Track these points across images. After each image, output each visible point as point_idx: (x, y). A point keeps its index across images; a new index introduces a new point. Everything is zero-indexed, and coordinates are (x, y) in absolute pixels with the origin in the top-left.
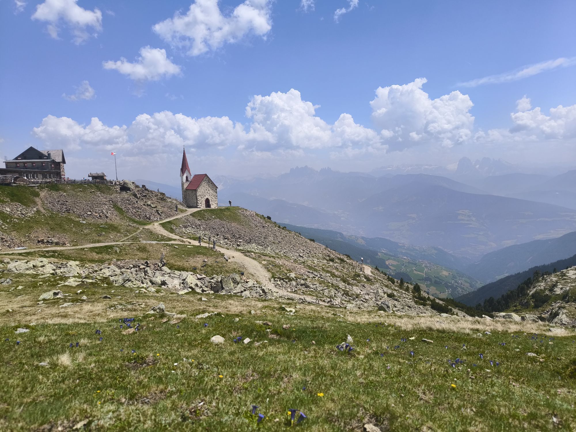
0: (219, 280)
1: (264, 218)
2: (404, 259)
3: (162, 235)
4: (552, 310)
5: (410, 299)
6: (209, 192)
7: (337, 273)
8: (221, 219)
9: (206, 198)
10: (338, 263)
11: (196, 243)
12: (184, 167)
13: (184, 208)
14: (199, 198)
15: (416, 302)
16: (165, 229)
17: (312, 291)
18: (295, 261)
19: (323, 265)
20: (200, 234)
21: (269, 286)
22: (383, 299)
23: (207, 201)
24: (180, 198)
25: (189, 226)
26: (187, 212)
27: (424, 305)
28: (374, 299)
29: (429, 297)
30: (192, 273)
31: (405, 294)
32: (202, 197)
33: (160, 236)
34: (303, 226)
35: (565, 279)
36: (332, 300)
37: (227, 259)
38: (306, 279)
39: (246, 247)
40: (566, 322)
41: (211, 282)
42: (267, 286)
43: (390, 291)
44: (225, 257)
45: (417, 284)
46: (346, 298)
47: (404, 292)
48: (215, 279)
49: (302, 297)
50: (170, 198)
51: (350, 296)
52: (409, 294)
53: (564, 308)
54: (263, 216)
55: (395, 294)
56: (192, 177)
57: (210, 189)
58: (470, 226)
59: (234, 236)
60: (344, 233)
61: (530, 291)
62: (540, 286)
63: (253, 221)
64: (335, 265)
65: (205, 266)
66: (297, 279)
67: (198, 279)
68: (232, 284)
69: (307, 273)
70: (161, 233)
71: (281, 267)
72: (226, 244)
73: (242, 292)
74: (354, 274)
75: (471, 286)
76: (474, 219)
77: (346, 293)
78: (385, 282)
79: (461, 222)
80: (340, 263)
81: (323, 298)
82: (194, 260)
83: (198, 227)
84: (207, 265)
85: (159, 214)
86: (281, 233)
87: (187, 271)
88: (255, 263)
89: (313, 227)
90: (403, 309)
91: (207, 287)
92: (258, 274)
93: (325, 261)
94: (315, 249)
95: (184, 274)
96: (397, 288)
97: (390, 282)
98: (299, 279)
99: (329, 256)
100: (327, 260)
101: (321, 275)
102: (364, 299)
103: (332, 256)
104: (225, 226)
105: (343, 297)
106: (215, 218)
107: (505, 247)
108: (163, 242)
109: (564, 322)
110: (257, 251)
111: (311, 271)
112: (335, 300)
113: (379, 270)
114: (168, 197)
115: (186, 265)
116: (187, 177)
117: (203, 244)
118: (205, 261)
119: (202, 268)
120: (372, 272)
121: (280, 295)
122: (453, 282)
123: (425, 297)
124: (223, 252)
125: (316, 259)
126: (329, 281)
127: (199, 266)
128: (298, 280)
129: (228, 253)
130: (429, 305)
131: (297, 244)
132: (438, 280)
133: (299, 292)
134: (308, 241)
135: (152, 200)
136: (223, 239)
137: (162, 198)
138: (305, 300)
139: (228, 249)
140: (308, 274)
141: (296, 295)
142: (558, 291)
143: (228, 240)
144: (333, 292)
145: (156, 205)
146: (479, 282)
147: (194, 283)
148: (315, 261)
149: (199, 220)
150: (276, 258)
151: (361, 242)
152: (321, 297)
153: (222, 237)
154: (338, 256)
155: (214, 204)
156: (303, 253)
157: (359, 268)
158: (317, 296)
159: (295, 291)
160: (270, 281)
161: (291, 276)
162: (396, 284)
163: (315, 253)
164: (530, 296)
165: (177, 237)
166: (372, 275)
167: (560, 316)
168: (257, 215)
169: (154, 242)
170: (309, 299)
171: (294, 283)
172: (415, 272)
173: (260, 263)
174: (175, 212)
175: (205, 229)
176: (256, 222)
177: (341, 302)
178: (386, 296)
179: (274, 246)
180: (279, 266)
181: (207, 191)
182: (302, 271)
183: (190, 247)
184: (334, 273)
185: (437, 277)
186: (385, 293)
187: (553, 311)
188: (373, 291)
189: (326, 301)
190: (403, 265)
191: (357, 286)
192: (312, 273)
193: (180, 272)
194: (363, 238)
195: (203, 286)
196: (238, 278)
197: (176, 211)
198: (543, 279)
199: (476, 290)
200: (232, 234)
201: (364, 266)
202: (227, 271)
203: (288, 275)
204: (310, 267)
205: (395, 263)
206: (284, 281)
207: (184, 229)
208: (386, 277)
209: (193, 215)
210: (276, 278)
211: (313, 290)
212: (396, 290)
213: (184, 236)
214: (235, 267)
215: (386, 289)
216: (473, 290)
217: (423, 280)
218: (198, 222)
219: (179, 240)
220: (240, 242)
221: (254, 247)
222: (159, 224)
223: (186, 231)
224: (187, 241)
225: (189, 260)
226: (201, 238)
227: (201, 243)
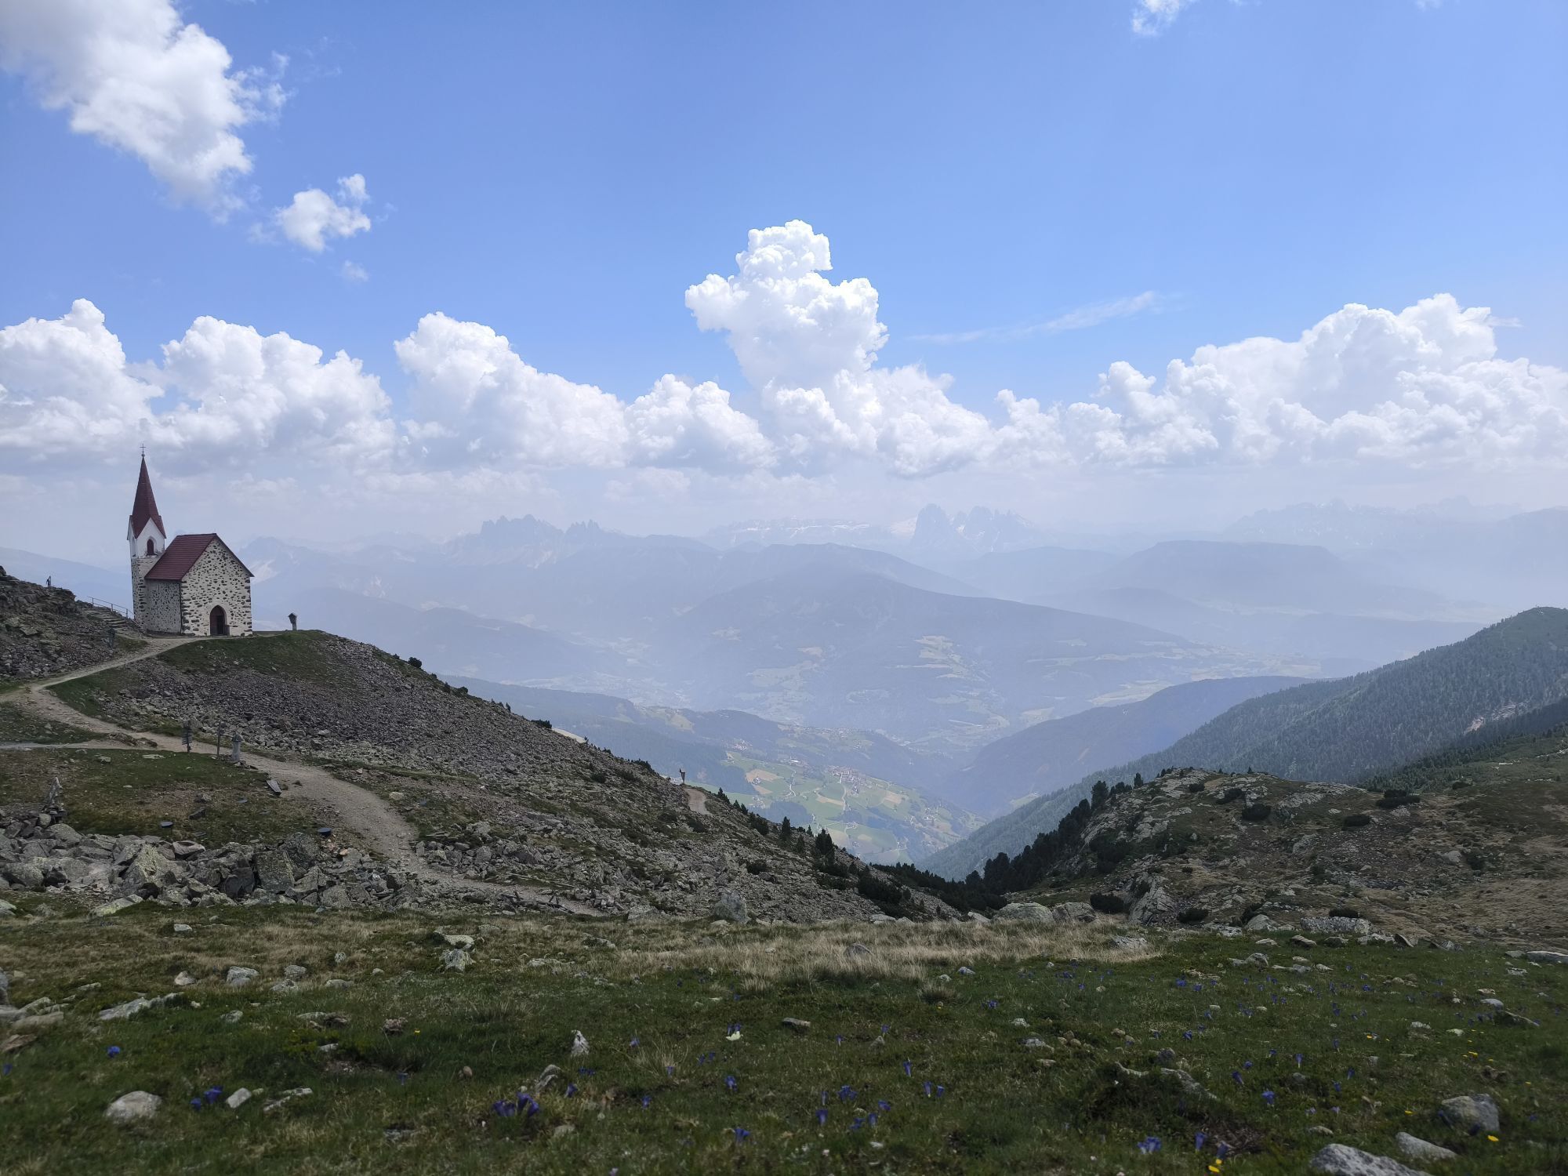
0: (249, 855)
1: (401, 664)
2: (794, 765)
3: (55, 723)
4: (1135, 878)
5: (807, 874)
6: (223, 588)
7: (611, 815)
8: (261, 668)
9: (212, 605)
10: (616, 786)
11: (176, 745)
12: (144, 510)
13: (138, 637)
14: (191, 606)
15: (821, 882)
16: (69, 705)
17: (541, 871)
18: (492, 788)
19: (574, 793)
20: (190, 714)
21: (409, 864)
22: (737, 878)
23: (218, 616)
25: (152, 691)
26: (147, 649)
27: (841, 887)
28: (711, 882)
29: (853, 866)
30: (157, 839)
31: (794, 860)
32: (202, 603)
33: (49, 726)
34: (518, 683)
35: (1159, 801)
36: (597, 892)
37: (277, 789)
38: (523, 838)
39: (341, 752)
40: (1165, 905)
41: (218, 864)
42: (402, 865)
43: (753, 857)
44: (273, 784)
45: (824, 831)
46: (636, 883)
47: (790, 855)
48: (233, 856)
49: (509, 891)
50: (90, 606)
51: (648, 879)
52: (803, 860)
53: (1159, 871)
54: (396, 657)
55: (768, 862)
56: (168, 542)
57: (226, 578)
58: (950, 676)
59: (302, 719)
60: (636, 701)
61: (1087, 835)
62: (1106, 820)
63: (365, 675)
64: (609, 792)
65: (203, 814)
66: (495, 840)
67: (178, 857)
68: (290, 867)
69: (525, 819)
70: (53, 716)
71: (450, 807)
72: (276, 745)
73: (321, 889)
74: (659, 813)
75: (954, 829)
76: (957, 658)
78: (743, 833)
79: (927, 666)
80: (624, 786)
81: (571, 888)
82: (167, 798)
83: (184, 693)
84: (210, 810)
85: (48, 656)
86: (452, 706)
87: (140, 834)
88: (368, 798)
89: (548, 686)
90: (787, 902)
91: (203, 881)
92: (375, 830)
93: (580, 783)
94: (551, 750)
95: (129, 845)
96: (772, 847)
97: (755, 831)
98: (503, 838)
99: (591, 767)
100: (586, 779)
101: (567, 823)
102: (685, 883)
103: (600, 767)
104: (275, 689)
105: (629, 883)
106: (241, 667)
107: (1028, 726)
108: (60, 746)
109: (1160, 907)
110: (375, 762)
111: (539, 814)
113: (726, 800)
114: (81, 604)
115: (138, 813)
116: (150, 544)
117: (197, 748)
118: (203, 801)
119: (192, 824)
120: (708, 806)
121: (444, 891)
122: (912, 820)
123: (842, 866)
124: (265, 770)
125: (555, 779)
126: (590, 839)
127: (182, 814)
128: (500, 841)
129: (279, 772)
130: (852, 885)
131: (500, 737)
132: (877, 817)
133: (500, 876)
134: (533, 727)
135: (26, 612)
136: (267, 729)
137: (62, 604)
138: (518, 898)
139: (282, 760)
140: (529, 822)
141: (491, 886)
142: (1145, 831)
143: (284, 730)
144: (600, 869)
145: (39, 627)
146: (973, 818)
147: (161, 871)
148: (551, 784)
149: (186, 673)
150: (433, 782)
151: (681, 723)
152: (566, 888)
153: (263, 722)
154: (617, 765)
155: (239, 623)
156: (517, 760)
157: (674, 798)
158: (553, 886)
159: (490, 874)
160: (414, 850)
161: (480, 830)
162: (770, 834)
163: (553, 761)
164: (1086, 847)
165: (112, 729)
166: (708, 813)
167: (1152, 891)
168: (377, 654)
169: (27, 747)
170: (528, 895)
171: (486, 851)
172: (820, 799)
173: (382, 798)
174: (107, 648)
175: (208, 701)
176: (374, 677)
177: (622, 896)
178: (744, 870)
179: (431, 743)
180: (442, 805)
181: (216, 586)
182: (513, 815)
183: (152, 756)
184: (604, 814)
185: (875, 810)
186: (741, 862)
187: (1138, 880)
188: (710, 860)
189: (579, 896)
191: (667, 847)
192: (541, 818)
193: (114, 840)
194: (686, 713)
195: (191, 881)
196: (310, 848)
197: (110, 645)
198: (1112, 804)
200: (297, 712)
202: (276, 829)
203: (469, 828)
204: (537, 804)
205: (769, 777)
206: (457, 847)
207: (134, 700)
208: (745, 818)
209: (167, 657)
210: (432, 839)
211: (542, 867)
212: (770, 852)
213: (135, 723)
214: (303, 814)
215: (743, 851)
217: (838, 819)
218: (185, 677)
219: (117, 737)
220: (323, 736)
221: (365, 751)
222: (47, 688)
223: (142, 708)
224: (143, 739)
225: (148, 800)
226: (193, 728)
227: (193, 745)
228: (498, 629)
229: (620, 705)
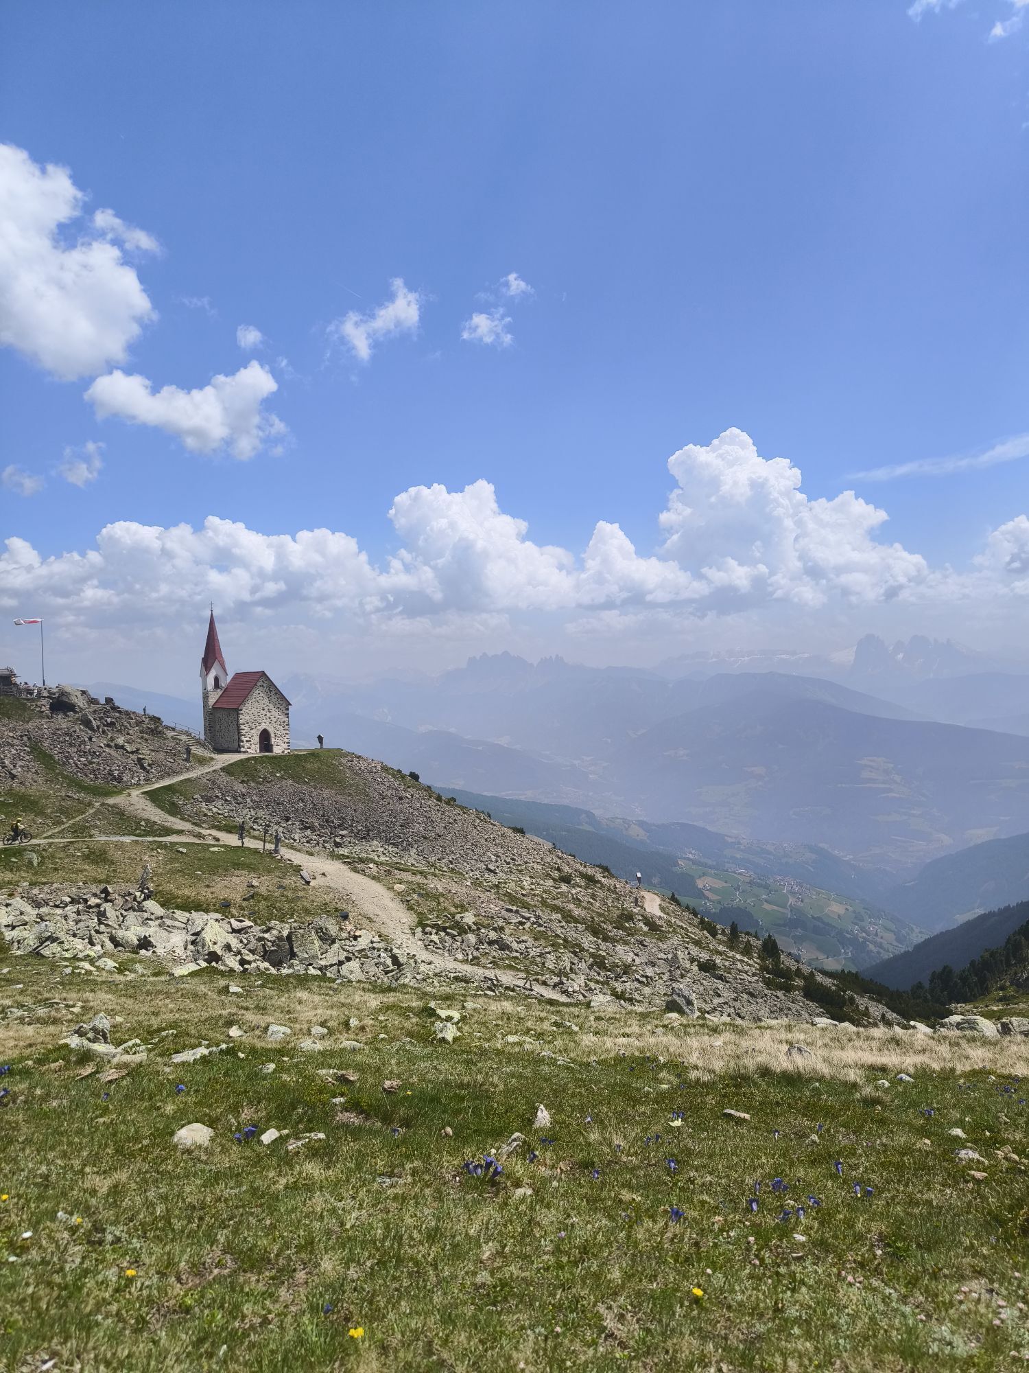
0: (285, 933)
1: (403, 777)
2: (740, 874)
3: (147, 821)
5: (754, 975)
6: (269, 714)
7: (577, 912)
8: (297, 779)
9: (261, 728)
10: (581, 887)
11: (232, 840)
12: (211, 655)
13: (207, 754)
14: (245, 729)
15: (768, 983)
16: (158, 806)
17: (517, 958)
18: (477, 883)
19: (545, 892)
20: (244, 815)
21: (409, 945)
22: (689, 975)
23: (265, 737)
24: (198, 729)
25: (217, 797)
26: (213, 763)
27: (788, 989)
28: (665, 977)
29: (798, 969)
30: (218, 916)
31: (742, 961)
32: (253, 726)
33: (143, 823)
34: (497, 795)
36: (564, 980)
37: (308, 878)
39: (357, 849)
41: (262, 939)
42: (404, 946)
43: (704, 956)
44: (304, 873)
45: (769, 936)
46: (599, 974)
47: (738, 957)
48: (275, 932)
49: (490, 974)
50: (174, 729)
51: (609, 970)
52: (750, 962)
54: (399, 771)
55: (718, 961)
56: (229, 679)
57: (271, 706)
58: (890, 795)
59: (327, 821)
60: (597, 812)
63: (375, 785)
64: (574, 891)
65: (252, 897)
66: (479, 929)
67: (234, 931)
68: (317, 943)
69: (504, 912)
70: (146, 815)
71: (442, 899)
72: (308, 842)
73: (341, 963)
74: (618, 912)
75: (898, 940)
76: (898, 778)
77: (599, 963)
78: (694, 934)
79: (868, 785)
80: (587, 887)
81: (542, 975)
82: (227, 883)
83: (239, 799)
84: (258, 894)
85: (143, 768)
86: (444, 813)
87: (207, 911)
88: (377, 888)
89: (522, 798)
90: (736, 1000)
91: (253, 952)
92: (383, 916)
93: (550, 883)
94: (525, 853)
95: (199, 918)
96: (721, 948)
97: (705, 932)
98: (484, 927)
99: (559, 869)
100: (554, 880)
101: (539, 917)
102: (642, 976)
103: (567, 869)
104: (307, 797)
105: (592, 973)
106: (282, 778)
107: (971, 844)
110: (383, 859)
111: (515, 908)
112: (572, 980)
113: (678, 903)
114: (167, 728)
115: (205, 894)
116: (216, 679)
117: (250, 843)
118: (253, 886)
119: (245, 904)
120: (662, 908)
121: (437, 971)
122: (856, 929)
123: (788, 969)
124: (299, 863)
125: (528, 878)
126: (559, 932)
127: (237, 897)
128: (483, 931)
129: (312, 865)
130: (797, 988)
131: (483, 841)
132: (822, 925)
133: (483, 960)
134: (510, 832)
136: (301, 829)
137: (154, 727)
138: (497, 980)
139: (311, 854)
140: (507, 915)
141: (475, 969)
143: (313, 830)
144: (567, 959)
145: (138, 746)
146: (917, 930)
147: (221, 942)
148: (525, 883)
149: (243, 782)
150: (429, 877)
151: (637, 833)
152: (537, 974)
153: (298, 823)
154: (582, 868)
155: (280, 742)
156: (497, 861)
157: (632, 899)
158: (527, 971)
159: (475, 958)
160: (414, 934)
161: (466, 920)
162: (719, 937)
163: (526, 863)
165: (187, 826)
166: (662, 914)
168: (385, 769)
169: (127, 839)
170: (507, 978)
171: (472, 938)
172: (766, 906)
173: (389, 889)
174: (185, 762)
175: (257, 806)
176: (383, 787)
177: (586, 985)
178: (695, 968)
179: (426, 845)
180: (436, 897)
181: (264, 712)
182: (493, 909)
183: (216, 849)
184: (570, 911)
185: (818, 919)
186: (692, 960)
188: (665, 957)
189: (549, 982)
190: (738, 888)
191: (626, 943)
192: (517, 912)
193: (187, 915)
194: (641, 824)
195: (244, 951)
196: (333, 929)
197: (187, 760)
199: (911, 949)
200: (323, 815)
201: (643, 893)
202: (306, 911)
203: (458, 917)
205: (719, 884)
206: (448, 934)
207: (204, 804)
208: (696, 921)
209: (227, 770)
210: (427, 925)
211: (518, 954)
212: (720, 953)
213: (204, 822)
214: (328, 901)
215: (695, 951)
216: (902, 949)
217: (785, 925)
218: (241, 786)
219: (191, 833)
220: (342, 836)
221: (376, 850)
222: (143, 793)
223: (210, 810)
224: (210, 835)
225: (213, 884)
226: (247, 827)
227: (246, 840)
228: (480, 748)
229: (584, 816)
